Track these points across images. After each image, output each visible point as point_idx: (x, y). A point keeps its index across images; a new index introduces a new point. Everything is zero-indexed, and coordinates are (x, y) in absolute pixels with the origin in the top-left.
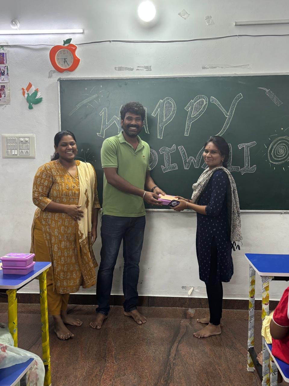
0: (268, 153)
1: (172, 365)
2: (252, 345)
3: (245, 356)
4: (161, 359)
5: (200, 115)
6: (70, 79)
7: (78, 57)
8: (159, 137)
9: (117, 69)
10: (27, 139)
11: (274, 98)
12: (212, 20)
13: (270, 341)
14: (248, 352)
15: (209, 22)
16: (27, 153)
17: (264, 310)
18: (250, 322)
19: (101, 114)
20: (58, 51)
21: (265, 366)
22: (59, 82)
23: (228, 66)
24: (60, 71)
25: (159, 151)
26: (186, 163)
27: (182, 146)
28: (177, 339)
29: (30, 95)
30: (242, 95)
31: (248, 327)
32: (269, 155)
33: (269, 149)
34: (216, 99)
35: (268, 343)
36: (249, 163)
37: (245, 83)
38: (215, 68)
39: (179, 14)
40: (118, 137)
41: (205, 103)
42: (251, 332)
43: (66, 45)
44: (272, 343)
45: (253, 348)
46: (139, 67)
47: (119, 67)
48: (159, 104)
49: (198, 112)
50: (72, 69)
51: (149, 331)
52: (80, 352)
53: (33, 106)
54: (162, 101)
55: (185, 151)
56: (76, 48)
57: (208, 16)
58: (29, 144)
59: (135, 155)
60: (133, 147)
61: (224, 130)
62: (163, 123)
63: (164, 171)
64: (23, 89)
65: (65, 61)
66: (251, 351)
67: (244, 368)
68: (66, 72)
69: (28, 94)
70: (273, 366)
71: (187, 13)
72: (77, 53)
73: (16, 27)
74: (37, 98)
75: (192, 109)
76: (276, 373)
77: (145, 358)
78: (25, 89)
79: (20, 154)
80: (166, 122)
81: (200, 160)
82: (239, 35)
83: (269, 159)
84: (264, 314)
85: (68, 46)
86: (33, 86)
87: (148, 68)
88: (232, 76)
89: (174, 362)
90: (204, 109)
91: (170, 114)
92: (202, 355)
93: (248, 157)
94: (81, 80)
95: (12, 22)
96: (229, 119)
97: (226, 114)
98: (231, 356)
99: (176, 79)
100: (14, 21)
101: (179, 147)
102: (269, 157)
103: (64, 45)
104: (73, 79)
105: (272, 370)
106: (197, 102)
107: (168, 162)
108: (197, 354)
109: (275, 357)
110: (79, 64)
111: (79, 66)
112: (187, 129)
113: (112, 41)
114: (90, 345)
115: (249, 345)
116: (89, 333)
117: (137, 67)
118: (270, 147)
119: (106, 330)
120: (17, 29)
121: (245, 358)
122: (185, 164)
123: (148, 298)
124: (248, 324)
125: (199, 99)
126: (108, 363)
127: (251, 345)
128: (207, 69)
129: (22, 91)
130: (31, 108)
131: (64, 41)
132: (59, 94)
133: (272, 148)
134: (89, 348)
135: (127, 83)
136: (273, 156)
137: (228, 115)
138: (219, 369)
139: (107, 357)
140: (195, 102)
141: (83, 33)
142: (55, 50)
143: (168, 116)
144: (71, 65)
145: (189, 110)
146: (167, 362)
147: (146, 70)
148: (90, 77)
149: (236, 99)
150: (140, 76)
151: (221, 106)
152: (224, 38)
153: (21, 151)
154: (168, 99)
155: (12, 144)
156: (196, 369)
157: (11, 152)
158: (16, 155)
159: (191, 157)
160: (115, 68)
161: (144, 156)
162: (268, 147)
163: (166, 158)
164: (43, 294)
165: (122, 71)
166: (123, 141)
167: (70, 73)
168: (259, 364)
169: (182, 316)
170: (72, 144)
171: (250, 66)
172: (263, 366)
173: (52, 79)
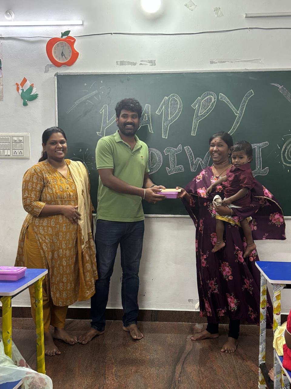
0: (282, 155)
1: (177, 383)
2: (264, 361)
3: (256, 373)
4: (166, 376)
5: (207, 113)
6: (69, 74)
7: (77, 50)
8: (163, 137)
9: (119, 63)
10: (21, 139)
11: (288, 95)
12: (221, 11)
13: (281, 353)
14: (259, 368)
15: (217, 14)
16: (21, 153)
17: (275, 321)
18: (262, 335)
19: (101, 112)
20: (56, 44)
21: (277, 380)
22: (56, 77)
23: (237, 61)
24: (57, 65)
25: (164, 151)
26: (192, 164)
27: (189, 147)
28: (183, 356)
29: (25, 91)
30: (253, 92)
31: (259, 341)
32: (282, 156)
33: (283, 150)
34: (225, 96)
35: (279, 355)
36: (260, 165)
37: (256, 79)
38: (223, 62)
39: (186, 5)
40: (114, 137)
41: (213, 100)
42: (262, 346)
43: (64, 37)
44: (283, 355)
45: (265, 364)
46: (142, 61)
47: (121, 61)
48: (164, 101)
49: (206, 110)
50: (70, 63)
51: (153, 348)
52: (78, 369)
53: (28, 103)
54: (167, 98)
55: (192, 151)
56: (75, 40)
57: (217, 8)
58: (23, 143)
59: (132, 154)
60: (130, 146)
61: (234, 129)
62: (168, 122)
63: (169, 173)
64: (17, 84)
65: (62, 54)
66: (263, 367)
67: (255, 386)
68: (63, 66)
69: (23, 90)
70: (284, 380)
71: (194, 4)
72: (76, 46)
73: (10, 18)
74: (32, 94)
75: (199, 106)
76: (287, 387)
77: (148, 376)
78: (19, 84)
79: (13, 155)
80: (172, 120)
81: (208, 161)
82: (250, 28)
83: (283, 161)
84: (276, 324)
85: (67, 38)
86: (28, 81)
87: (153, 63)
88: (243, 71)
89: (179, 379)
90: (212, 107)
91: (176, 112)
92: (210, 372)
93: (260, 159)
94: (80, 75)
95: (7, 12)
96: (239, 118)
97: (236, 113)
98: (241, 374)
99: (182, 74)
100: (8, 12)
101: (185, 148)
102: (282, 159)
103: (62, 37)
104: (72, 74)
105: (284, 385)
106: (204, 99)
107: (173, 164)
108: (204, 372)
109: (286, 369)
110: (78, 58)
111: (78, 60)
112: (194, 128)
113: (114, 33)
114: (88, 362)
115: (261, 361)
116: (87, 349)
117: (141, 61)
118: (284, 148)
119: (106, 346)
120: (11, 21)
121: (256, 375)
122: (192, 166)
123: (151, 312)
124: (259, 338)
125: (207, 96)
126: (108, 381)
127: (262, 361)
128: (216, 64)
129: (16, 86)
130: (25, 104)
131: (62, 33)
132: (57, 90)
133: (286, 149)
134: (87, 365)
135: (130, 79)
136: (286, 158)
137: (238, 113)
138: (228, 386)
139: (107, 374)
140: (203, 99)
141: (82, 25)
142: (52, 43)
143: (174, 114)
144: (69, 58)
145: (196, 108)
146: (172, 379)
147: (150, 64)
148: (90, 72)
149: (247, 96)
150: (143, 71)
151: (231, 104)
152: (234, 31)
153: (14, 152)
154: (174, 96)
155: (4, 144)
156: (203, 386)
157: (4, 152)
158: (9, 155)
159: (198, 158)
160: (117, 62)
161: (142, 157)
162: (281, 148)
163: (171, 159)
164: (38, 303)
165: (124, 66)
166: (120, 140)
167: (67, 67)
168: (270, 380)
169: (189, 332)
170: (62, 142)
171: (261, 60)
172: (275, 381)
173: (48, 74)
